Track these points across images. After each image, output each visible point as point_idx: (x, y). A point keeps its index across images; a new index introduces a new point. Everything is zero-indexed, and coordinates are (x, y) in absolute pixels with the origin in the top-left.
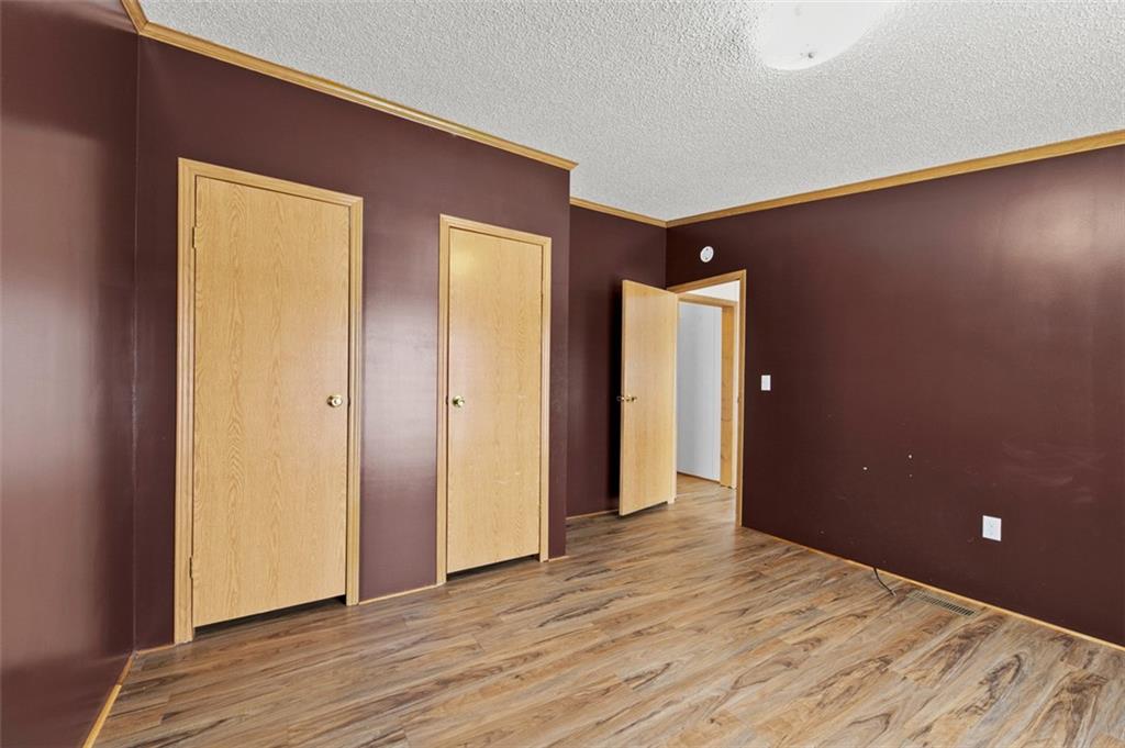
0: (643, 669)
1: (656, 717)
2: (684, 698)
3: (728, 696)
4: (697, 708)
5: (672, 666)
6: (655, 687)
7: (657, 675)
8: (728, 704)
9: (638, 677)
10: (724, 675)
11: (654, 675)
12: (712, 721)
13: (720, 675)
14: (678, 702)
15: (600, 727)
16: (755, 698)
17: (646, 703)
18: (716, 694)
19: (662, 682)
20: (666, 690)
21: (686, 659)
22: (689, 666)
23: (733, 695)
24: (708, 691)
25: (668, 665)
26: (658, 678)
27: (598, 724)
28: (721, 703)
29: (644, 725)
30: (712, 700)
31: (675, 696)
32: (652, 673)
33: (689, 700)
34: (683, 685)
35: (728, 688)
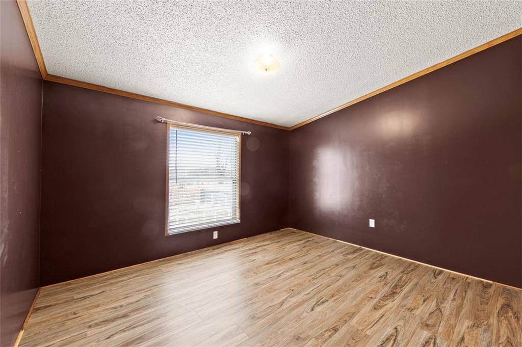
0: (323, 306)
1: (311, 289)
2: (303, 296)
3: (286, 299)
4: (298, 293)
5: (310, 309)
6: (315, 299)
7: (316, 304)
8: (287, 296)
9: (323, 302)
10: (287, 308)
11: (318, 304)
12: (293, 290)
13: (288, 308)
14: (305, 295)
15: (328, 285)
16: (275, 299)
17: (317, 293)
18: (291, 299)
19: (313, 302)
20: (310, 298)
21: (305, 314)
22: (302, 311)
23: (284, 300)
24: (294, 300)
25: (312, 310)
26: (315, 303)
27: (329, 286)
28: (288, 296)
29: (315, 287)
30: (292, 297)
31: (306, 297)
32: (319, 305)
33: (301, 296)
34: (304, 302)
35: (286, 302)
